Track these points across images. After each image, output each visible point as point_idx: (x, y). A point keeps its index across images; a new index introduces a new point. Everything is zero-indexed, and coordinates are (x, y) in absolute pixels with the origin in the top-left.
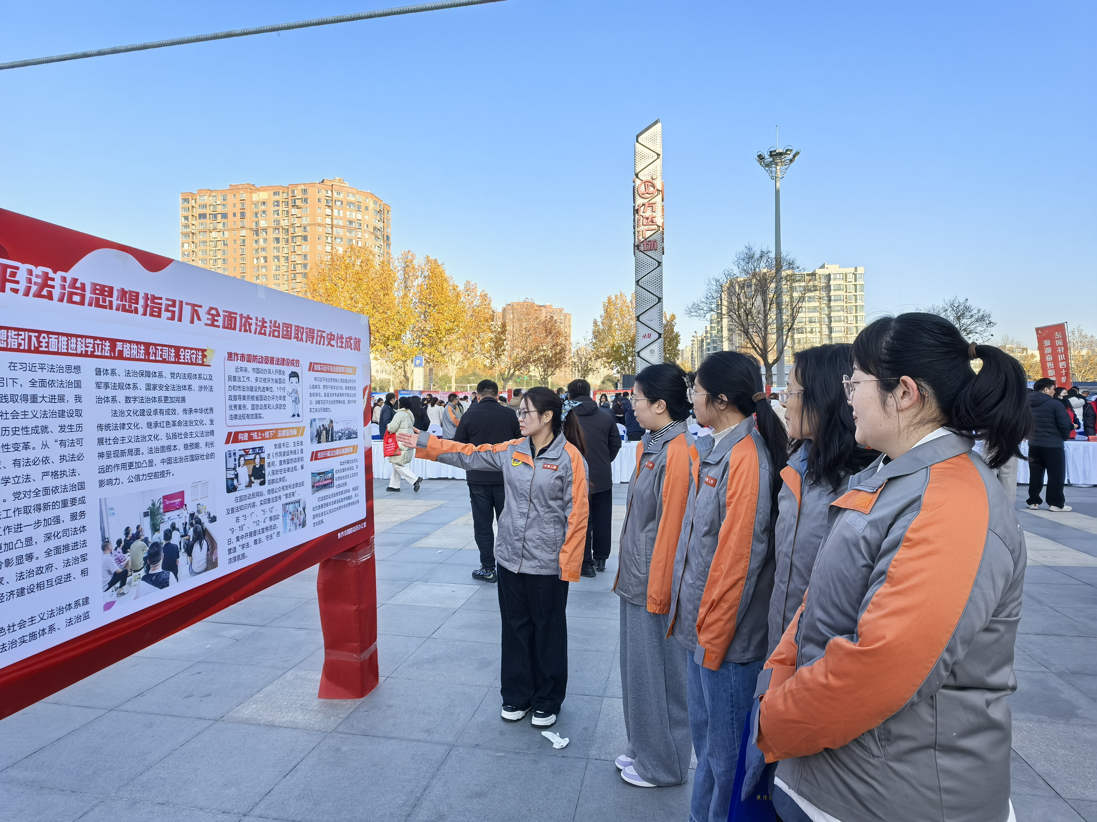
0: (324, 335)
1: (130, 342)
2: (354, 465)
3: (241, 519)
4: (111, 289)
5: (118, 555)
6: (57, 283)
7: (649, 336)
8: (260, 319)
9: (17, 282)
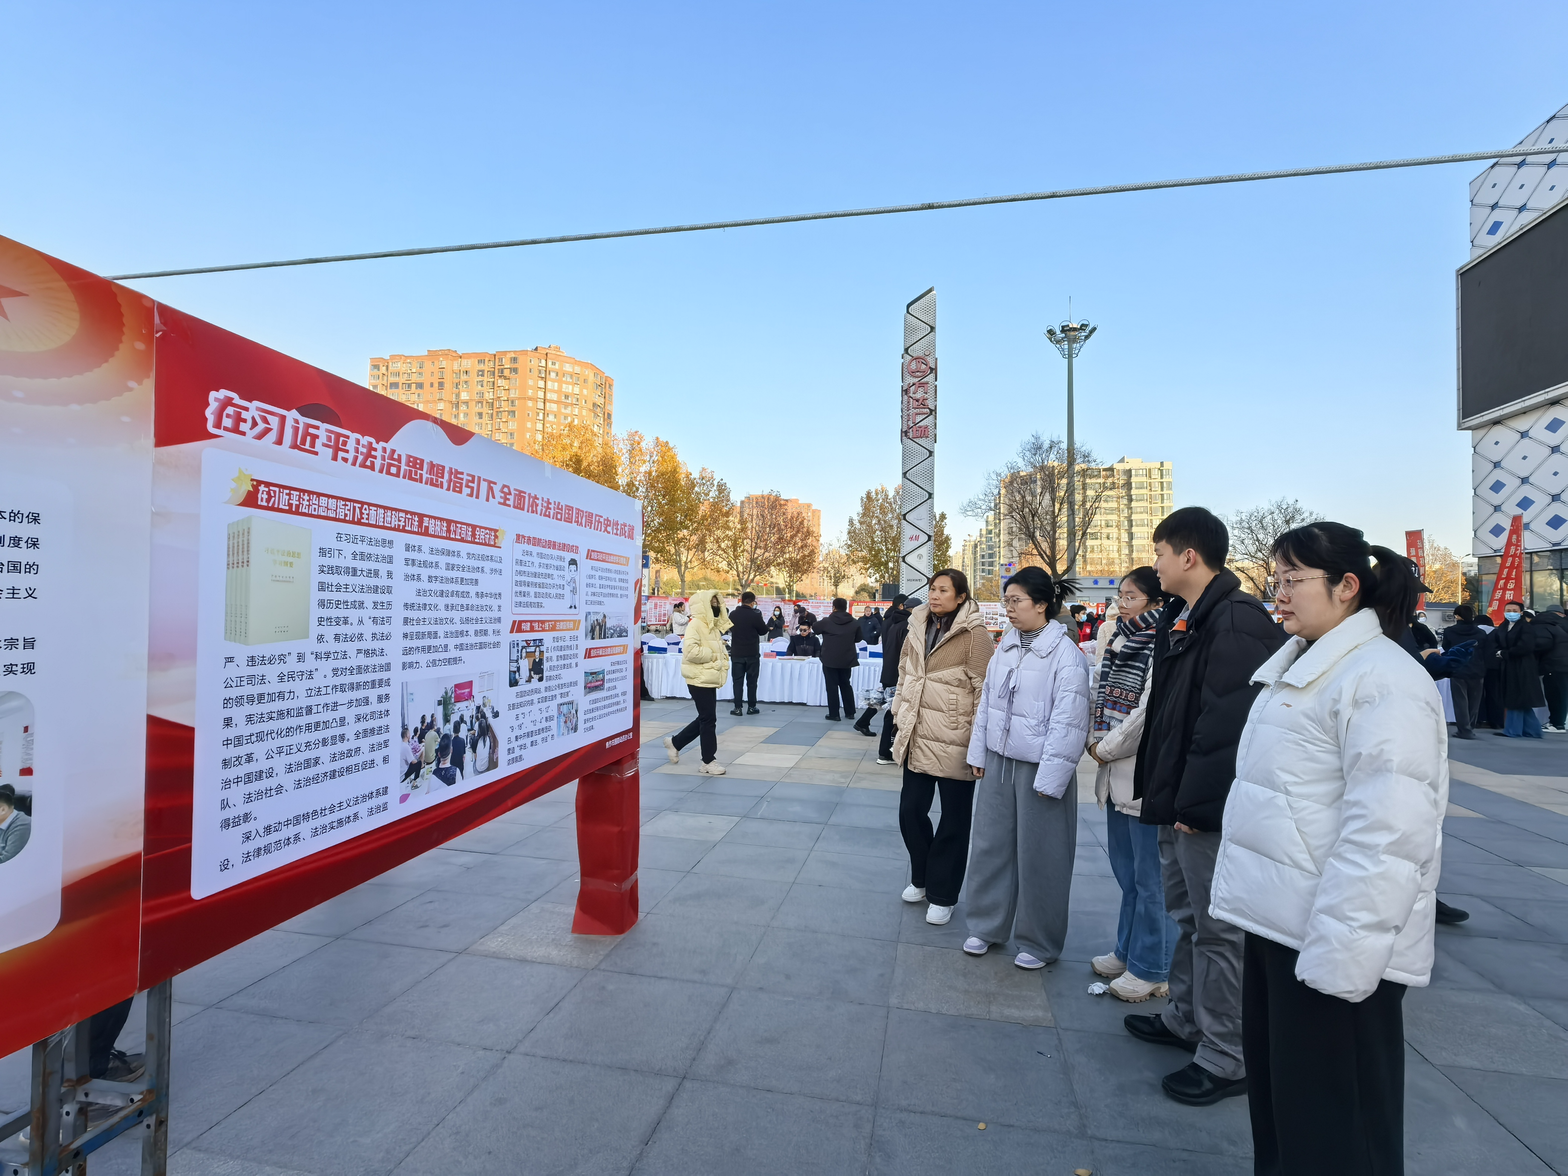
0: (602, 520)
1: (435, 518)
2: (623, 666)
3: (521, 716)
4: (422, 461)
5: (415, 744)
6: (379, 454)
7: (917, 538)
8: (545, 499)
9: (347, 451)
